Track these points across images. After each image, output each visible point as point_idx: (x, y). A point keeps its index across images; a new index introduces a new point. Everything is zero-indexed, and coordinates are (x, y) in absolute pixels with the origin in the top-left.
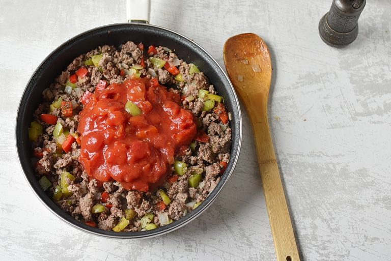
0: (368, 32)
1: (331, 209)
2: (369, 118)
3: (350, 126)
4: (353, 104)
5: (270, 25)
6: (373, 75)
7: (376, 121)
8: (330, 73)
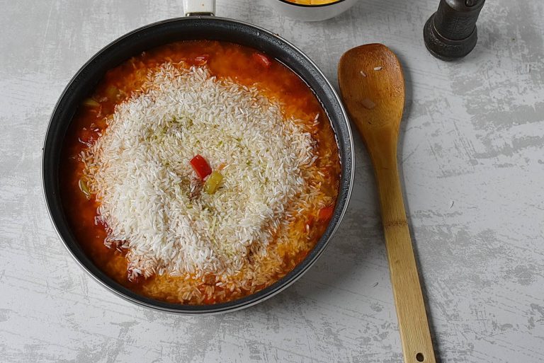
0: (488, 40)
1: (446, 288)
2: (493, 160)
3: (468, 172)
4: (471, 142)
5: (355, 37)
6: (497, 99)
7: (503, 164)
8: (440, 101)
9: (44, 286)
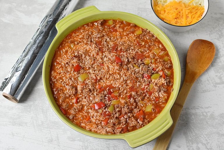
9: (41, 141)
